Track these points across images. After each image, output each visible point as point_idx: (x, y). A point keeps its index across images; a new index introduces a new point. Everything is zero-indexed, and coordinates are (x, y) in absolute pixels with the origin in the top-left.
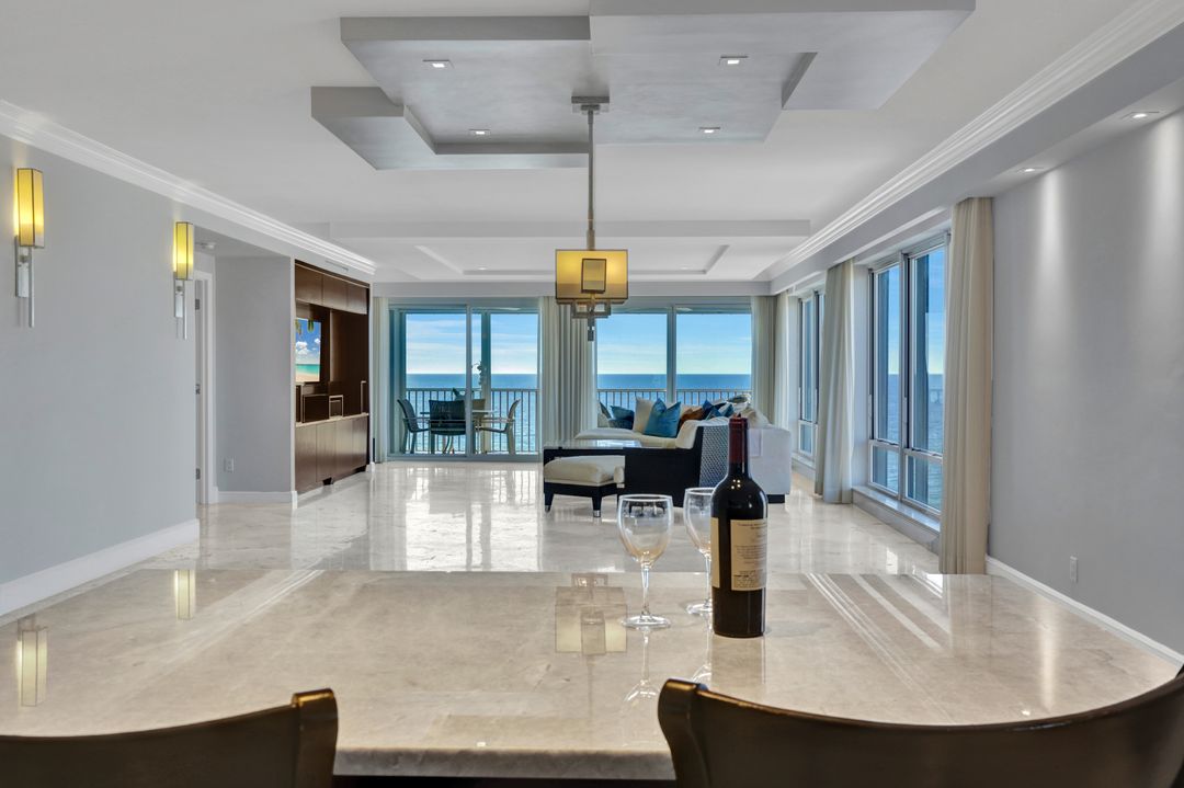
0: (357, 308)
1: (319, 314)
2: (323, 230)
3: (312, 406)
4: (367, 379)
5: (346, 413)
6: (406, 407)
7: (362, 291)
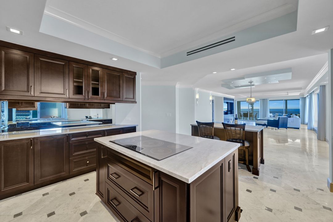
0: (232, 102)
1: (227, 103)
2: (226, 94)
3: (226, 113)
4: (233, 110)
5: (231, 114)
6: (240, 114)
7: (233, 100)
